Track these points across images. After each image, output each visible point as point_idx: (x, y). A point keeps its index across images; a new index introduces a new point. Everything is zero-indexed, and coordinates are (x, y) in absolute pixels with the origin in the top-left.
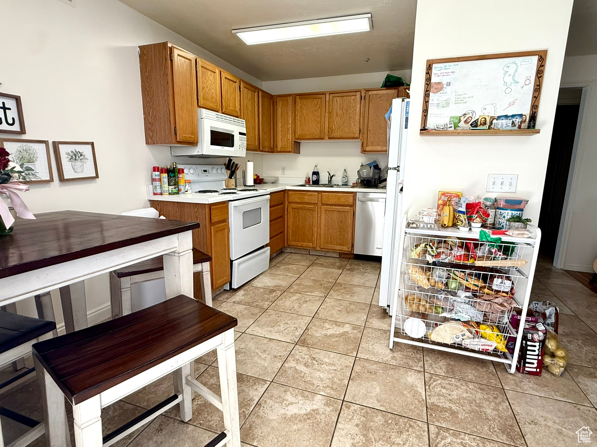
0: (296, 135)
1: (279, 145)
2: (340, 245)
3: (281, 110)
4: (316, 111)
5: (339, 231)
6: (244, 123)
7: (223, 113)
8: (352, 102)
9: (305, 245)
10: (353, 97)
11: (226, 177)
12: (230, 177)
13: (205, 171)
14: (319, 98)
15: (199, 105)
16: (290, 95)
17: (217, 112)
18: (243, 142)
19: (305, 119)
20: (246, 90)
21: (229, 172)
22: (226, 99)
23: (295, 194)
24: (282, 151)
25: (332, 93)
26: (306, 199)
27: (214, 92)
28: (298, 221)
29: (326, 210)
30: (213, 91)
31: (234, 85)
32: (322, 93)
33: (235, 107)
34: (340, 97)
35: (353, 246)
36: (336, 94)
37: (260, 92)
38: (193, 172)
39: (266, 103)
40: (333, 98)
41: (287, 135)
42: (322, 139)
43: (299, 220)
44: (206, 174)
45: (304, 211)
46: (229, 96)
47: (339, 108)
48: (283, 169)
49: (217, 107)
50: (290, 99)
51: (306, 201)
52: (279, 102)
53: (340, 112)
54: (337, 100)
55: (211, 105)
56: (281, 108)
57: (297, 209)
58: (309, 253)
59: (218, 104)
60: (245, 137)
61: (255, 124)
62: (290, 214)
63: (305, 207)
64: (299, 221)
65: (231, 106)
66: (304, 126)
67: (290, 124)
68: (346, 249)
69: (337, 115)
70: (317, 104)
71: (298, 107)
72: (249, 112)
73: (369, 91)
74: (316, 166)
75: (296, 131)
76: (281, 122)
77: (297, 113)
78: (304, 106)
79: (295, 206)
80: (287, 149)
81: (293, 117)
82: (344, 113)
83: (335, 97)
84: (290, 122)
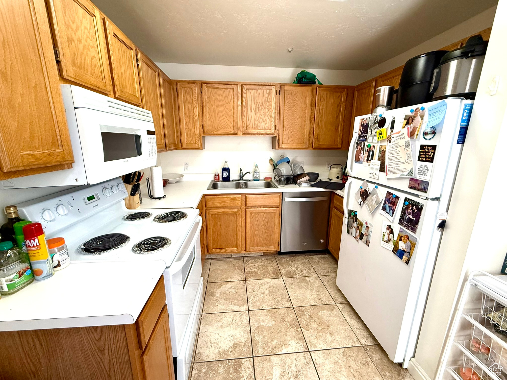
0: (205, 129)
1: (185, 141)
2: (266, 245)
3: (184, 99)
4: (227, 103)
5: (266, 232)
6: (151, 115)
7: (116, 98)
8: (267, 96)
9: (229, 251)
10: (268, 91)
11: (127, 195)
12: (133, 193)
13: (91, 198)
14: (230, 89)
15: (65, 76)
16: (194, 82)
17: (107, 95)
18: (153, 145)
19: (214, 111)
20: (145, 66)
21: (130, 187)
22: (120, 73)
23: (214, 198)
24: (188, 147)
25: (245, 85)
26: (227, 203)
27: (97, 57)
28: (219, 227)
29: (251, 213)
30: (93, 52)
31: (128, 53)
32: (234, 83)
33: (134, 90)
34: (254, 89)
35: (280, 244)
36: (250, 86)
37: (161, 73)
38: (66, 212)
39: (167, 89)
40: (246, 90)
41: (193, 130)
42: (236, 134)
43: (221, 225)
44: (93, 203)
45: (226, 216)
46: (123, 70)
47: (253, 102)
48: (186, 165)
49: (105, 86)
50: (195, 88)
51: (228, 205)
52: (181, 89)
53: (254, 107)
54: (250, 93)
55: (93, 81)
56: (184, 96)
57: (217, 214)
58: (232, 256)
59: (107, 81)
60: (154, 136)
61: (159, 115)
62: (209, 220)
63: (227, 212)
64: (221, 227)
65: (128, 88)
66: (214, 118)
67: (196, 116)
68: (273, 248)
69: (251, 109)
70: (229, 95)
71: (205, 97)
72: (151, 98)
73: (284, 86)
74: (226, 162)
75: (205, 125)
76: (185, 114)
77: (204, 104)
78: (213, 96)
79: (215, 211)
80: (194, 145)
81: (199, 109)
82: (258, 108)
83: (248, 89)
84: (197, 113)
